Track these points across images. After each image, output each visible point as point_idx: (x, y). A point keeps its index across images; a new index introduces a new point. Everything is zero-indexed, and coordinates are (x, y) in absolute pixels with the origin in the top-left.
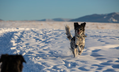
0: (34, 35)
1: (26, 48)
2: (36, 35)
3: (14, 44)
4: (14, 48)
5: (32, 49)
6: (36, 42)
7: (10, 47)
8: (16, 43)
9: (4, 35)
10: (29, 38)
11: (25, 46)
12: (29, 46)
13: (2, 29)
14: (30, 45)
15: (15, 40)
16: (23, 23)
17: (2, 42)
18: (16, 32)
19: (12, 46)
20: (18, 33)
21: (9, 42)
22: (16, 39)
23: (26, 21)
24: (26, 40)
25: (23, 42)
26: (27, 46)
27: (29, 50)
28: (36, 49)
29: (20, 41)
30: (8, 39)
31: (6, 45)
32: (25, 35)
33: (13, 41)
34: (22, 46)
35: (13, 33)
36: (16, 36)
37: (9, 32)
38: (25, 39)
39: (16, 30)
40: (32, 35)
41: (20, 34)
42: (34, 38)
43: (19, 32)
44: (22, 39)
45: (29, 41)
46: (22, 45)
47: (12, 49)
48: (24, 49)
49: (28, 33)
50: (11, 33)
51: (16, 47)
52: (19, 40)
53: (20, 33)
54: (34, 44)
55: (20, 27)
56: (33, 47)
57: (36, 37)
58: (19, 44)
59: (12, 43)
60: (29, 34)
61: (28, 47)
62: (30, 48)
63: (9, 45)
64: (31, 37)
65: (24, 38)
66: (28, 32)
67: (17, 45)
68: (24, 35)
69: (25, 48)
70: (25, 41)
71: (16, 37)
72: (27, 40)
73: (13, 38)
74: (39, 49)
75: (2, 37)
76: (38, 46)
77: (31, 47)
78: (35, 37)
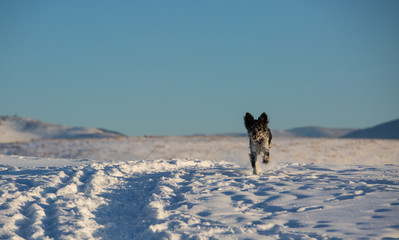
0: (227, 184)
1: (199, 227)
2: (233, 184)
3: (162, 215)
4: (160, 228)
5: (219, 230)
6: (235, 206)
7: (148, 225)
8: (166, 208)
9: (128, 184)
10: (209, 194)
11: (197, 222)
12: (209, 221)
13: (120, 163)
14: (214, 217)
15: (165, 200)
16: (189, 145)
17: (123, 206)
18: (168, 174)
19: (156, 222)
20: (172, 177)
21: (143, 206)
22: (168, 197)
23: (201, 137)
24: (201, 199)
25: (190, 206)
26: (203, 221)
27: (211, 232)
28: (234, 229)
29: (180, 205)
30: (141, 198)
31: (135, 217)
32: (197, 183)
33: (158, 205)
34: (186, 221)
35: (157, 176)
36: (168, 185)
37: (145, 173)
38: (198, 196)
39: (169, 167)
40: (220, 184)
41: (181, 180)
42: (227, 193)
43: (177, 176)
44: (188, 197)
45: (208, 204)
46: (186, 216)
47: (154, 228)
48: (194, 229)
49: (208, 177)
50: (150, 176)
51: (166, 223)
52: (176, 201)
53: (181, 177)
54: (228, 214)
55: (181, 159)
56: (224, 222)
57: (235, 189)
58: (177, 212)
59: (155, 211)
60: (210, 182)
61: (208, 224)
62: (214, 227)
63: (144, 216)
64: (217, 189)
65: (192, 193)
66: (205, 174)
67: (171, 218)
68: (195, 185)
69: (195, 226)
70: (197, 202)
71: (167, 191)
72: (204, 199)
73: (159, 193)
74: (243, 230)
75: (121, 190)
76: (240, 219)
77: (217, 222)
78: (229, 189)
